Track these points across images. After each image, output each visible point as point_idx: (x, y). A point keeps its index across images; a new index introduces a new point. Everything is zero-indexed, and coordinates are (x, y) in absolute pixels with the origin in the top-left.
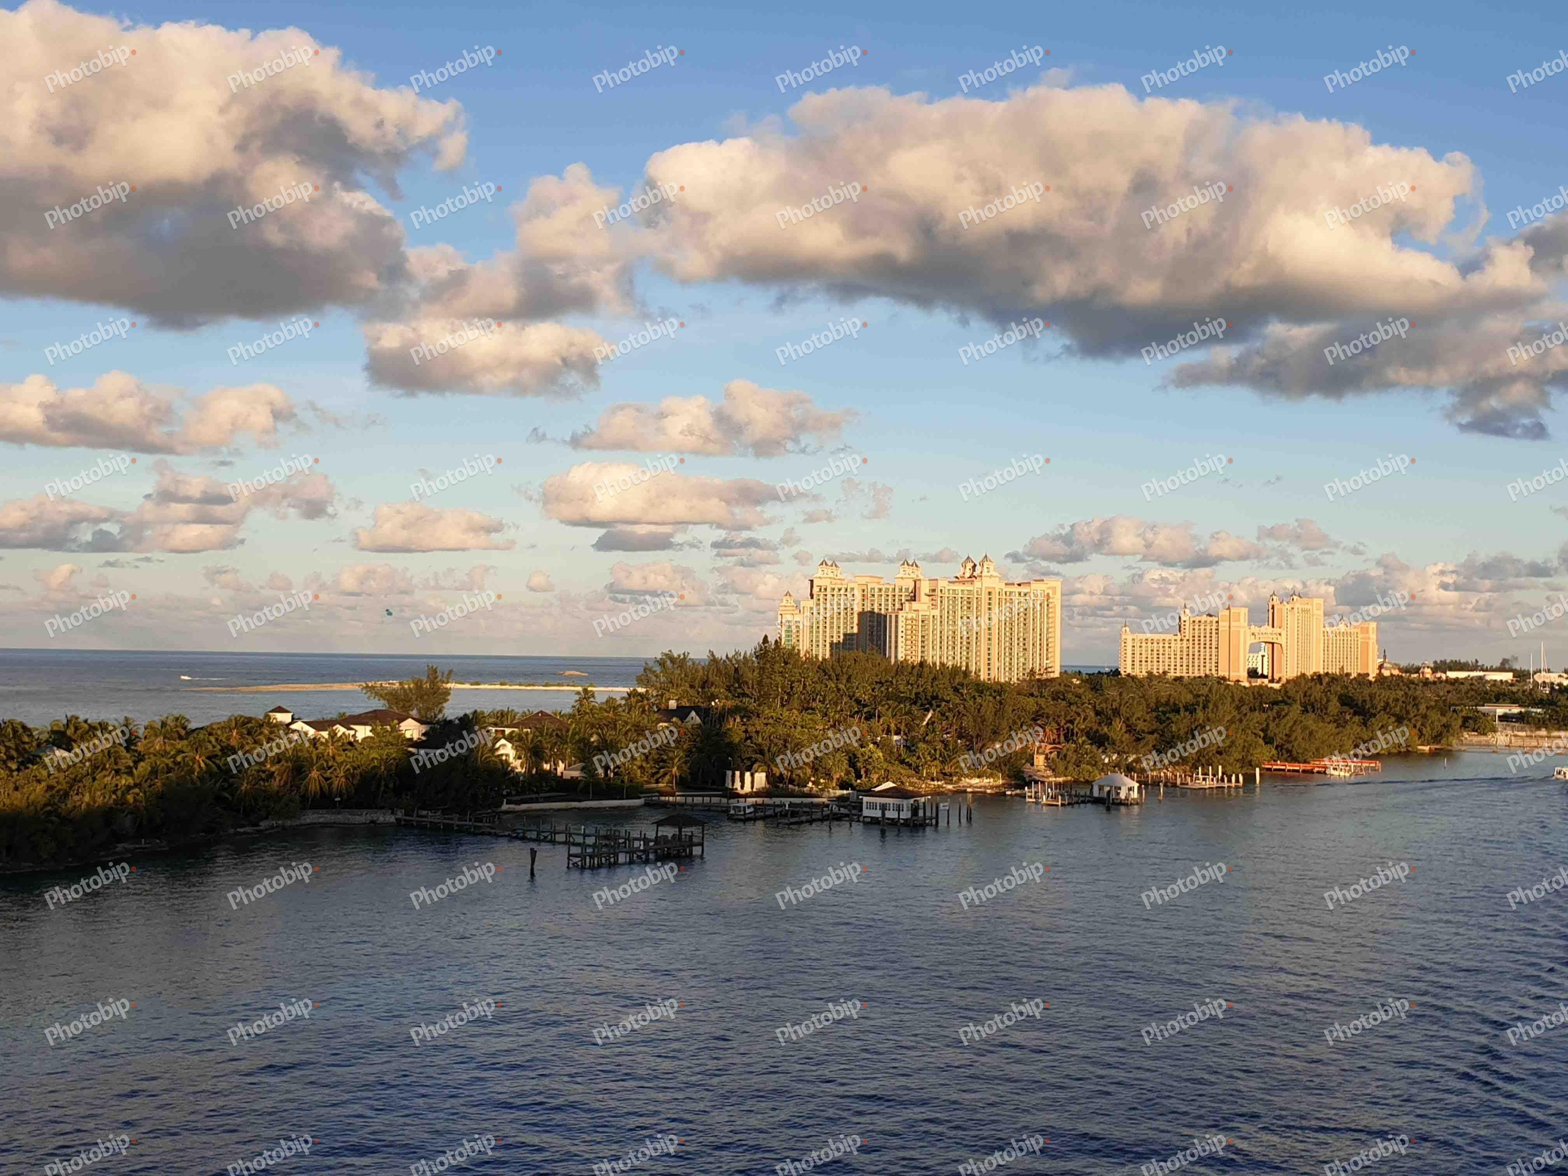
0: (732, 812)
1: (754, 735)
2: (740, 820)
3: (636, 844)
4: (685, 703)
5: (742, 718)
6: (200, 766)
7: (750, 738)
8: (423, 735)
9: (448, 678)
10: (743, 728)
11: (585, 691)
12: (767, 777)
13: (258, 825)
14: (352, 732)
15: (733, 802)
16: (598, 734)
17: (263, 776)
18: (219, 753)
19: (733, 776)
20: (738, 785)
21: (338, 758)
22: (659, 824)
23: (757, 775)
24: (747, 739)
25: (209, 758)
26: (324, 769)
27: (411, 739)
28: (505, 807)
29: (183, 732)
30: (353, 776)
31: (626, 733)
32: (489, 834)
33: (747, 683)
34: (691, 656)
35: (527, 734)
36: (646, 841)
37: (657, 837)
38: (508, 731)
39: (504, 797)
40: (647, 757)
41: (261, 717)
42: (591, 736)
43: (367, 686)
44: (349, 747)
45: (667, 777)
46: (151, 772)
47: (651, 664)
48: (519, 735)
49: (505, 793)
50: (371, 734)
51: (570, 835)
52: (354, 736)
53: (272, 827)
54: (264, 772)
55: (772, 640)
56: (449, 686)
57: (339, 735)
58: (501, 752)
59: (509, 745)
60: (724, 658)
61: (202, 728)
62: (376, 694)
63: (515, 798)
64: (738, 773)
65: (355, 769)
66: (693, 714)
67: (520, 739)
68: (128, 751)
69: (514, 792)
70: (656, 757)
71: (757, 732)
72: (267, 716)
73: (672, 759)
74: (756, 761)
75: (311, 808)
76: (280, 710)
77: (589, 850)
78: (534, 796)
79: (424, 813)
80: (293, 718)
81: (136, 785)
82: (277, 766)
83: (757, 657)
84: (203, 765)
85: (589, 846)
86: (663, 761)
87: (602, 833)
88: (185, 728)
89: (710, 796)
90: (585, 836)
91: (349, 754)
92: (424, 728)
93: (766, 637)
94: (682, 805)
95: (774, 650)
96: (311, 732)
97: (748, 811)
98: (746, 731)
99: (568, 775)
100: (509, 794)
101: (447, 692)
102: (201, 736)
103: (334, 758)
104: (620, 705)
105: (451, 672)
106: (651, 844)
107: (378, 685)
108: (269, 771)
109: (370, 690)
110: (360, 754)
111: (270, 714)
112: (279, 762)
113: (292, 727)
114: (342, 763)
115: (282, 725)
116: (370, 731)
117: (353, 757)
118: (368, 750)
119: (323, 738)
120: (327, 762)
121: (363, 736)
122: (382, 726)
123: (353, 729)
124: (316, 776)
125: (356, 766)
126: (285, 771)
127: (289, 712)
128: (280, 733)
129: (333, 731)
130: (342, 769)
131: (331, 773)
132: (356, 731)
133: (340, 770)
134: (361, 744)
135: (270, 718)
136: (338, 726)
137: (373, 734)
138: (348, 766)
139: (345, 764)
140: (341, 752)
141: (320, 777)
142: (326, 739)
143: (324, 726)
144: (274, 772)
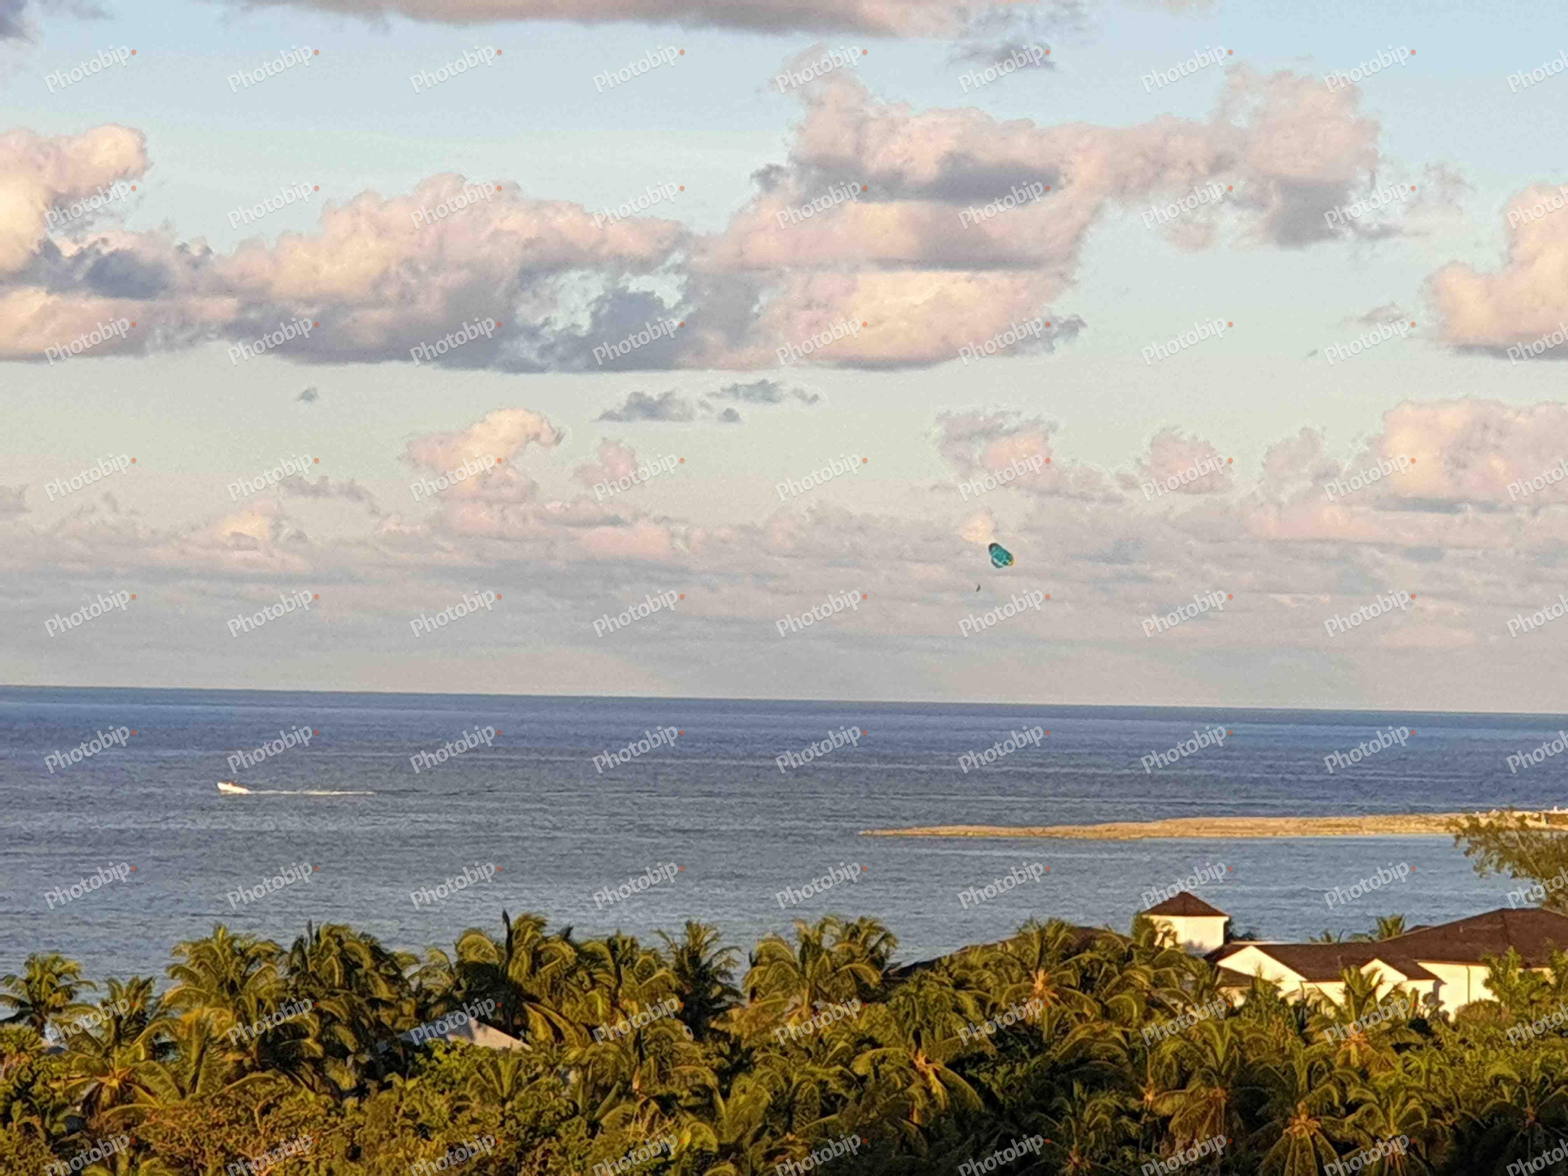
6: (928, 1091)
14: (1425, 987)
17: (1133, 1129)
18: (991, 1050)
21: (1381, 1078)
25: (956, 1065)
26: (1332, 1111)
29: (874, 978)
30: (1431, 1139)
41: (1126, 931)
43: (1475, 828)
44: (1415, 1038)
46: (773, 1110)
50: (1487, 995)
52: (1433, 998)
54: (1135, 1116)
57: (1380, 994)
61: (930, 965)
62: (1506, 853)
65: (1436, 1113)
68: (699, 1038)
72: (1143, 924)
76: (1186, 905)
80: (1229, 937)
81: (725, 1152)
82: (1179, 1099)
84: (937, 1088)
88: (878, 962)
91: (1418, 1062)
96: (1291, 984)
102: (932, 990)
103: (1364, 1075)
107: (1512, 823)
108: (1151, 1113)
109: (1485, 842)
110: (1453, 1064)
111: (1155, 919)
112: (1182, 1084)
113: (1225, 963)
114: (1392, 1091)
115: (1194, 958)
116: (1487, 984)
117: (1429, 1071)
118: (1480, 1048)
119: (1331, 1003)
120: (1342, 1086)
121: (1464, 1001)
122: (1527, 966)
123: (1427, 975)
124: (1306, 1134)
125: (1439, 1104)
126: (1205, 1114)
127: (1215, 913)
128: (1189, 988)
129: (1364, 981)
130: (1392, 1111)
131: (1358, 1126)
132: (1439, 982)
133: (1386, 1115)
134: (1455, 1028)
135: (1154, 934)
136: (1377, 963)
137: (1495, 993)
138: (1413, 1104)
139: (1402, 1096)
140: (1390, 1055)
141: (1322, 1140)
142: (1338, 1009)
143: (1332, 964)
144: (1168, 1118)
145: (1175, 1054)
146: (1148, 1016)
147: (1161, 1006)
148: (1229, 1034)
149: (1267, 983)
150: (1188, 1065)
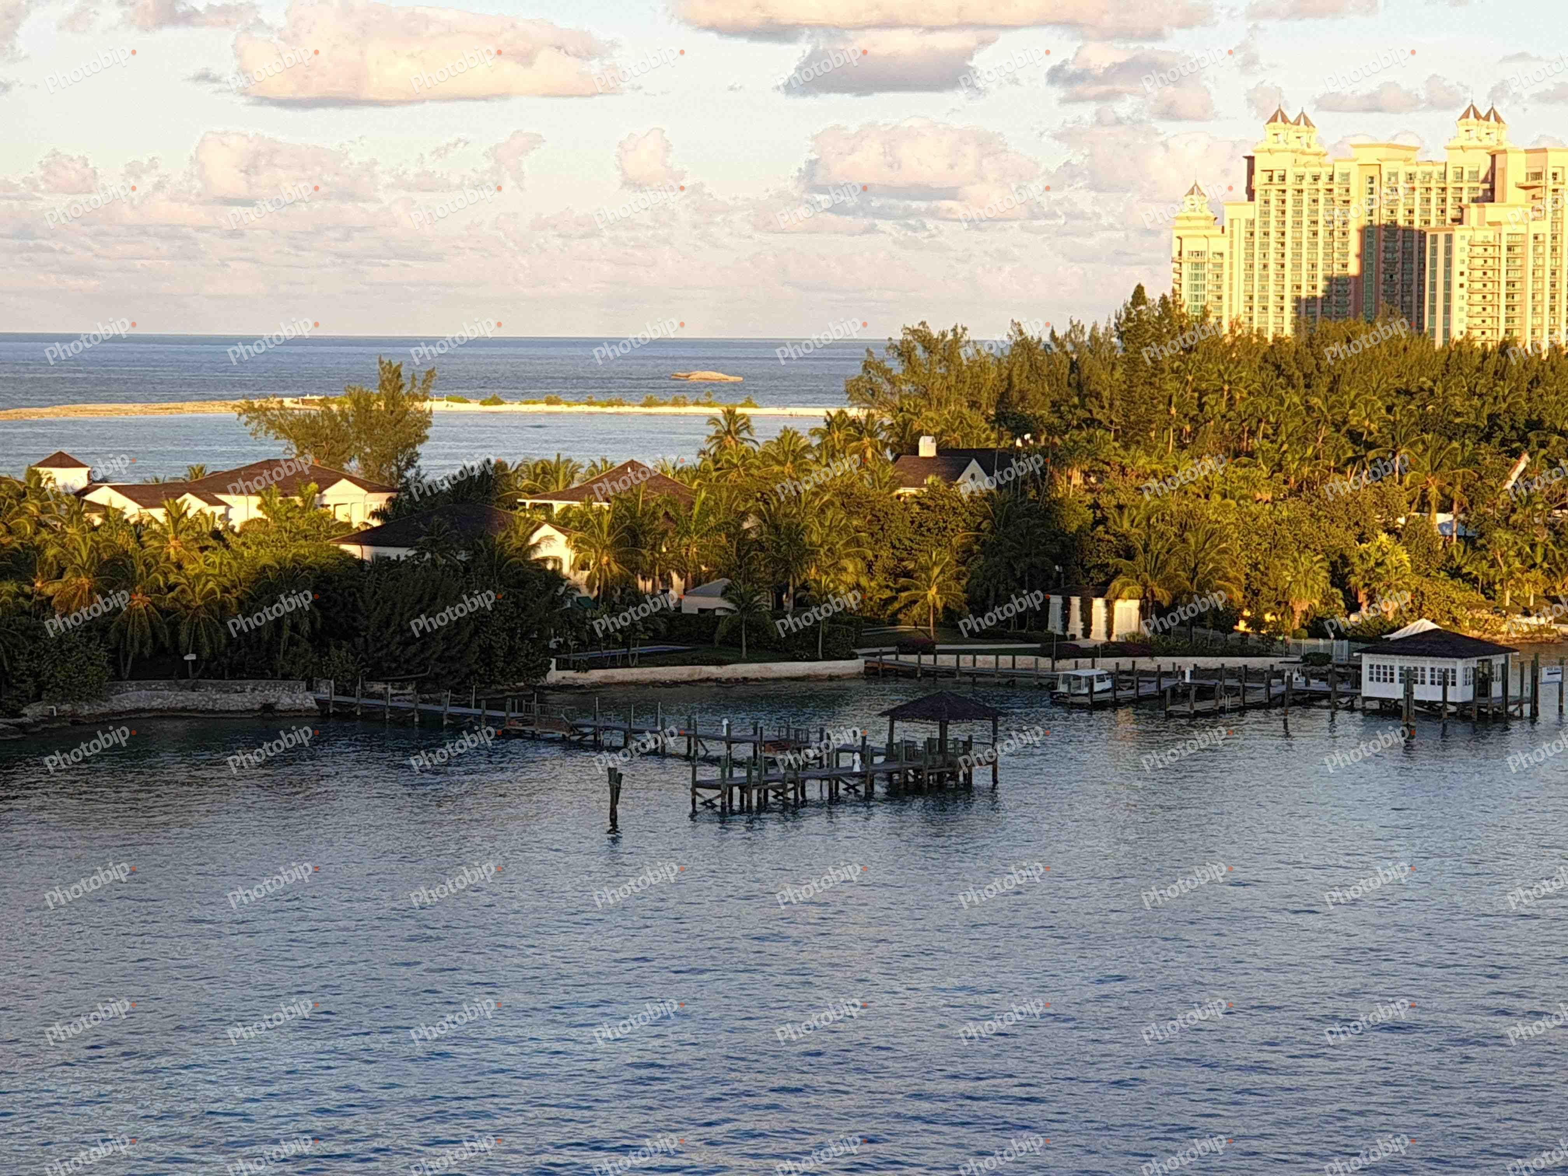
0: (1062, 688)
1: (1112, 513)
2: (1081, 707)
3: (845, 760)
4: (956, 440)
5: (1086, 475)
7: (1103, 520)
8: (374, 514)
9: (425, 390)
10: (1089, 498)
11: (730, 415)
12: (1142, 609)
13: (16, 714)
14: (220, 510)
15: (1066, 666)
16: (759, 514)
17: (27, 604)
19: (1066, 606)
20: (1076, 626)
21: (191, 569)
22: (895, 715)
23: (1120, 606)
24: (1097, 523)
26: (159, 590)
27: (348, 525)
28: (555, 676)
31: (822, 511)
32: (520, 735)
33: (1098, 396)
34: (969, 336)
35: (600, 513)
36: (866, 753)
37: (890, 744)
38: (558, 506)
39: (554, 653)
40: (870, 566)
41: (21, 478)
42: (743, 516)
43: (252, 409)
44: (212, 542)
45: (916, 610)
47: (879, 354)
48: (582, 515)
49: (553, 645)
50: (260, 514)
51: (698, 738)
52: (225, 517)
53: (50, 718)
54: (29, 597)
55: (1153, 294)
56: (427, 405)
57: (190, 514)
58: (540, 554)
59: (561, 538)
60: (1046, 338)
62: (271, 424)
63: (573, 657)
64: (1076, 601)
65: (226, 590)
66: (974, 466)
67: (584, 523)
69: (571, 644)
70: (892, 563)
71: (1120, 507)
72: (32, 473)
73: (926, 569)
74: (1118, 572)
75: (131, 678)
76: (63, 461)
77: (739, 773)
78: (620, 652)
79: (378, 687)
82: (58, 585)
83: (1120, 337)
85: (740, 764)
86: (908, 574)
87: (769, 734)
89: (1014, 653)
90: (730, 741)
91: (215, 558)
92: (378, 501)
93: (1139, 290)
94: (950, 673)
95: (1160, 318)
96: (132, 510)
97: (1098, 687)
98: (1095, 506)
99: (693, 604)
100: (563, 647)
101: (425, 420)
103: (179, 567)
104: (808, 448)
105: (430, 374)
106: (879, 760)
107: (275, 405)
108: (40, 594)
109: (257, 417)
110: (235, 558)
111: (41, 470)
112: (60, 576)
113: (89, 497)
114: (198, 577)
115: (67, 494)
116: (259, 507)
117: (221, 564)
118: (254, 548)
119: (157, 522)
120: (165, 575)
121: (244, 519)
122: (286, 495)
123: (221, 503)
124: (141, 606)
125: (228, 584)
126: (75, 595)
127: (81, 465)
128: (63, 513)
129: (178, 507)
130: (197, 589)
131: (176, 600)
132: (229, 507)
133: (193, 592)
134: (238, 535)
135: (40, 480)
136: (188, 496)
137: (265, 513)
138: (210, 585)
139: (203, 579)
140: (196, 554)
141: (151, 608)
142: (161, 525)
143: (158, 497)
144: (51, 598)
145: (55, 556)
146: (37, 533)
147: (46, 526)
148: (90, 543)
149: (116, 510)
150: (63, 563)
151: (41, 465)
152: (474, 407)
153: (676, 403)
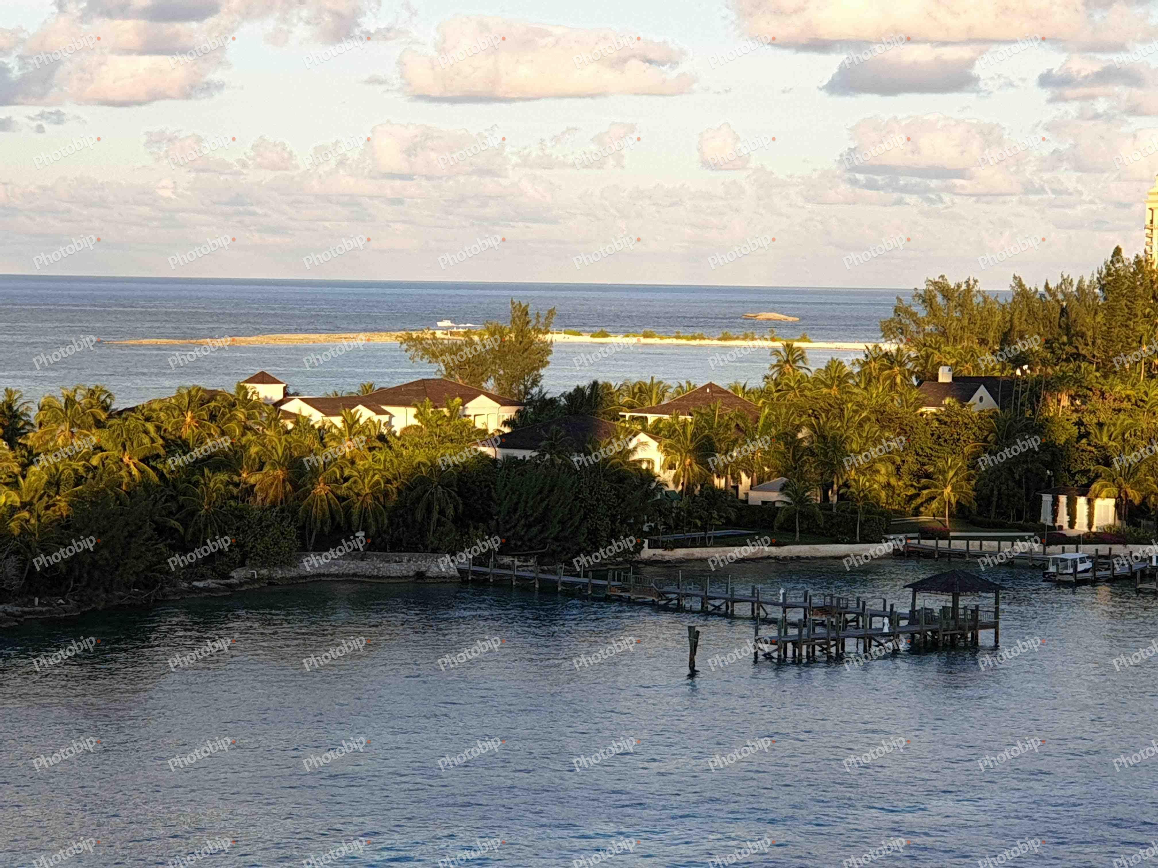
0: (1052, 569)
1: (1093, 430)
2: (1067, 584)
3: (877, 623)
4: (968, 370)
5: (1073, 398)
6: (130, 474)
7: (1087, 435)
8: (505, 423)
9: (547, 326)
10: (1075, 417)
11: (789, 348)
12: (1117, 506)
13: (226, 576)
14: (385, 418)
15: (1055, 550)
16: (811, 426)
17: (235, 491)
18: (162, 452)
19: (1055, 503)
20: (1063, 519)
21: (360, 464)
22: (917, 587)
23: (1098, 503)
24: (1081, 437)
25: (145, 460)
26: (336, 481)
27: (485, 432)
28: (647, 553)
29: (103, 416)
30: (386, 494)
31: (861, 425)
32: (620, 600)
33: (1083, 335)
34: (981, 286)
35: (685, 425)
36: (894, 617)
37: (913, 611)
38: (652, 418)
39: (645, 535)
40: (898, 469)
41: (233, 391)
42: (798, 428)
43: (410, 338)
44: (378, 444)
45: (934, 504)
46: (49, 483)
47: (907, 300)
48: (671, 425)
49: (646, 528)
50: (415, 422)
51: (760, 604)
52: (389, 424)
53: (252, 580)
54: (237, 485)
55: (1129, 255)
56: (548, 337)
57: (362, 421)
58: (636, 457)
59: (653, 444)
60: (1041, 289)
61: (132, 410)
62: (425, 351)
63: (662, 538)
64: (1063, 499)
65: (388, 481)
66: (982, 391)
67: (672, 432)
68: (12, 448)
69: (661, 528)
70: (915, 467)
71: (1100, 425)
72: (241, 388)
73: (943, 472)
74: (1097, 476)
75: (314, 550)
76: (264, 378)
77: (793, 632)
78: (697, 535)
79: (507, 560)
80: (286, 394)
81: (24, 505)
82: (258, 476)
83: (1102, 288)
84: (135, 472)
85: (794, 625)
86: (928, 476)
87: (816, 601)
88: (106, 408)
89: (1013, 539)
90: (786, 607)
91: (380, 456)
92: (509, 412)
93: (1117, 251)
94: (961, 555)
95: (1135, 274)
96: (316, 417)
97: (1081, 567)
98: (1080, 423)
99: (757, 497)
100: (654, 530)
101: (546, 349)
102: (131, 423)
103: (353, 462)
104: (850, 375)
105: (551, 312)
106: (904, 623)
107: (429, 336)
108: (245, 483)
109: (415, 346)
110: (397, 457)
111: (247, 385)
112: (261, 469)
113: (284, 407)
114: (366, 471)
115: (267, 405)
116: (416, 416)
117: (385, 460)
118: (411, 448)
119: (336, 427)
120: (342, 469)
121: (404, 426)
122: (436, 407)
123: (385, 413)
124: (323, 493)
125: (390, 477)
126: (272, 484)
127: (278, 382)
128: (263, 419)
129: (352, 416)
130: (366, 481)
131: (349, 488)
132: (391, 416)
133: (364, 483)
134: (399, 439)
135: (247, 393)
136: (360, 407)
137: (420, 421)
138: (377, 477)
139: (371, 473)
140: (367, 453)
141: (331, 495)
142: (340, 430)
143: (337, 407)
144: (254, 485)
145: (257, 453)
146: (243, 434)
147: (250, 429)
148: (284, 443)
149: (304, 417)
150: (264, 459)
151: (247, 381)
152: (586, 339)
153: (745, 338)
